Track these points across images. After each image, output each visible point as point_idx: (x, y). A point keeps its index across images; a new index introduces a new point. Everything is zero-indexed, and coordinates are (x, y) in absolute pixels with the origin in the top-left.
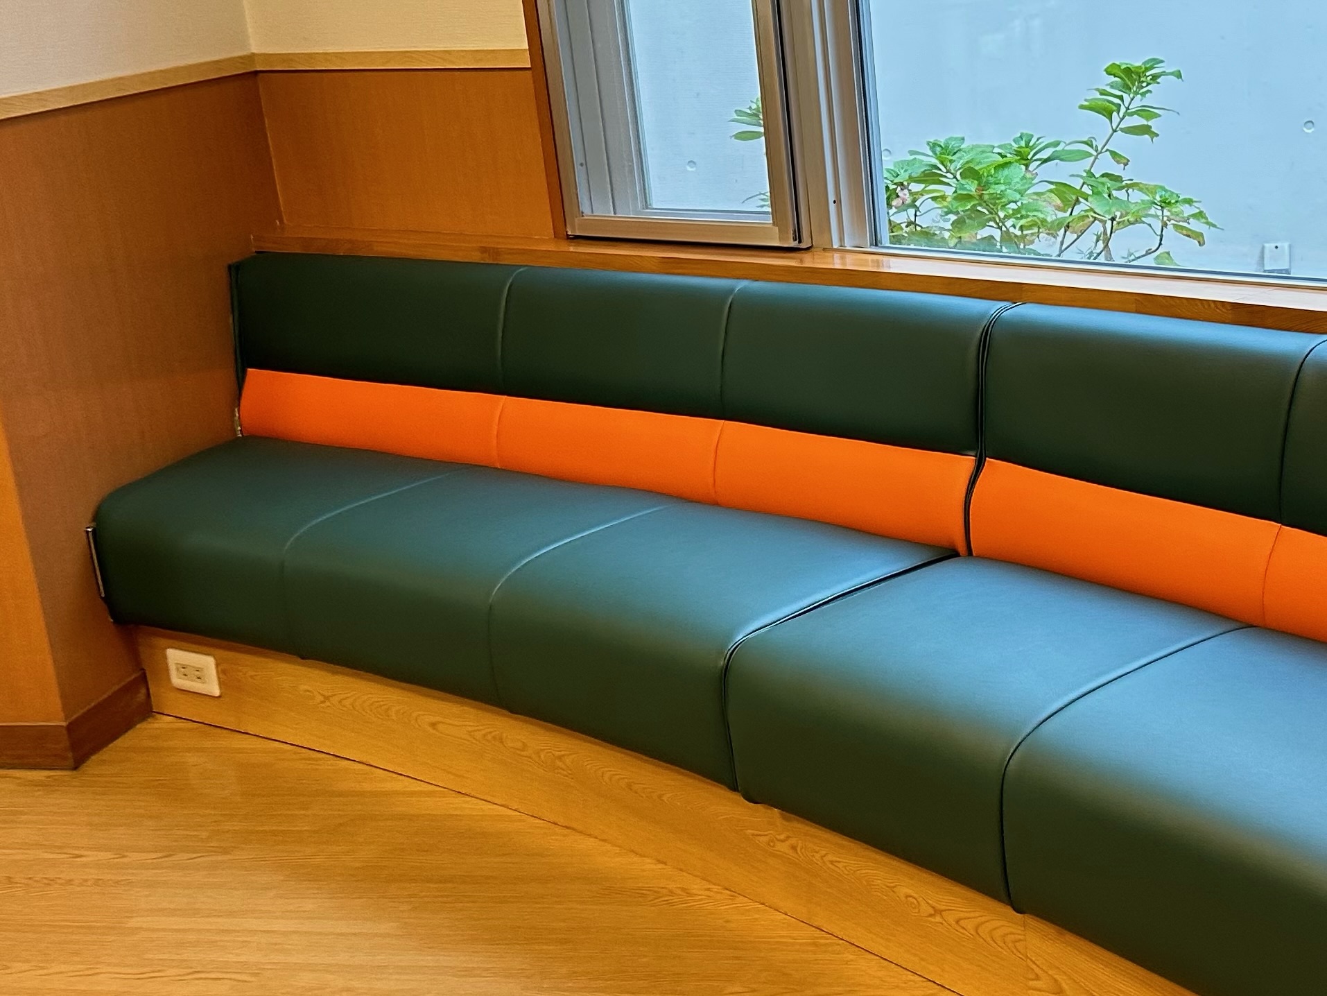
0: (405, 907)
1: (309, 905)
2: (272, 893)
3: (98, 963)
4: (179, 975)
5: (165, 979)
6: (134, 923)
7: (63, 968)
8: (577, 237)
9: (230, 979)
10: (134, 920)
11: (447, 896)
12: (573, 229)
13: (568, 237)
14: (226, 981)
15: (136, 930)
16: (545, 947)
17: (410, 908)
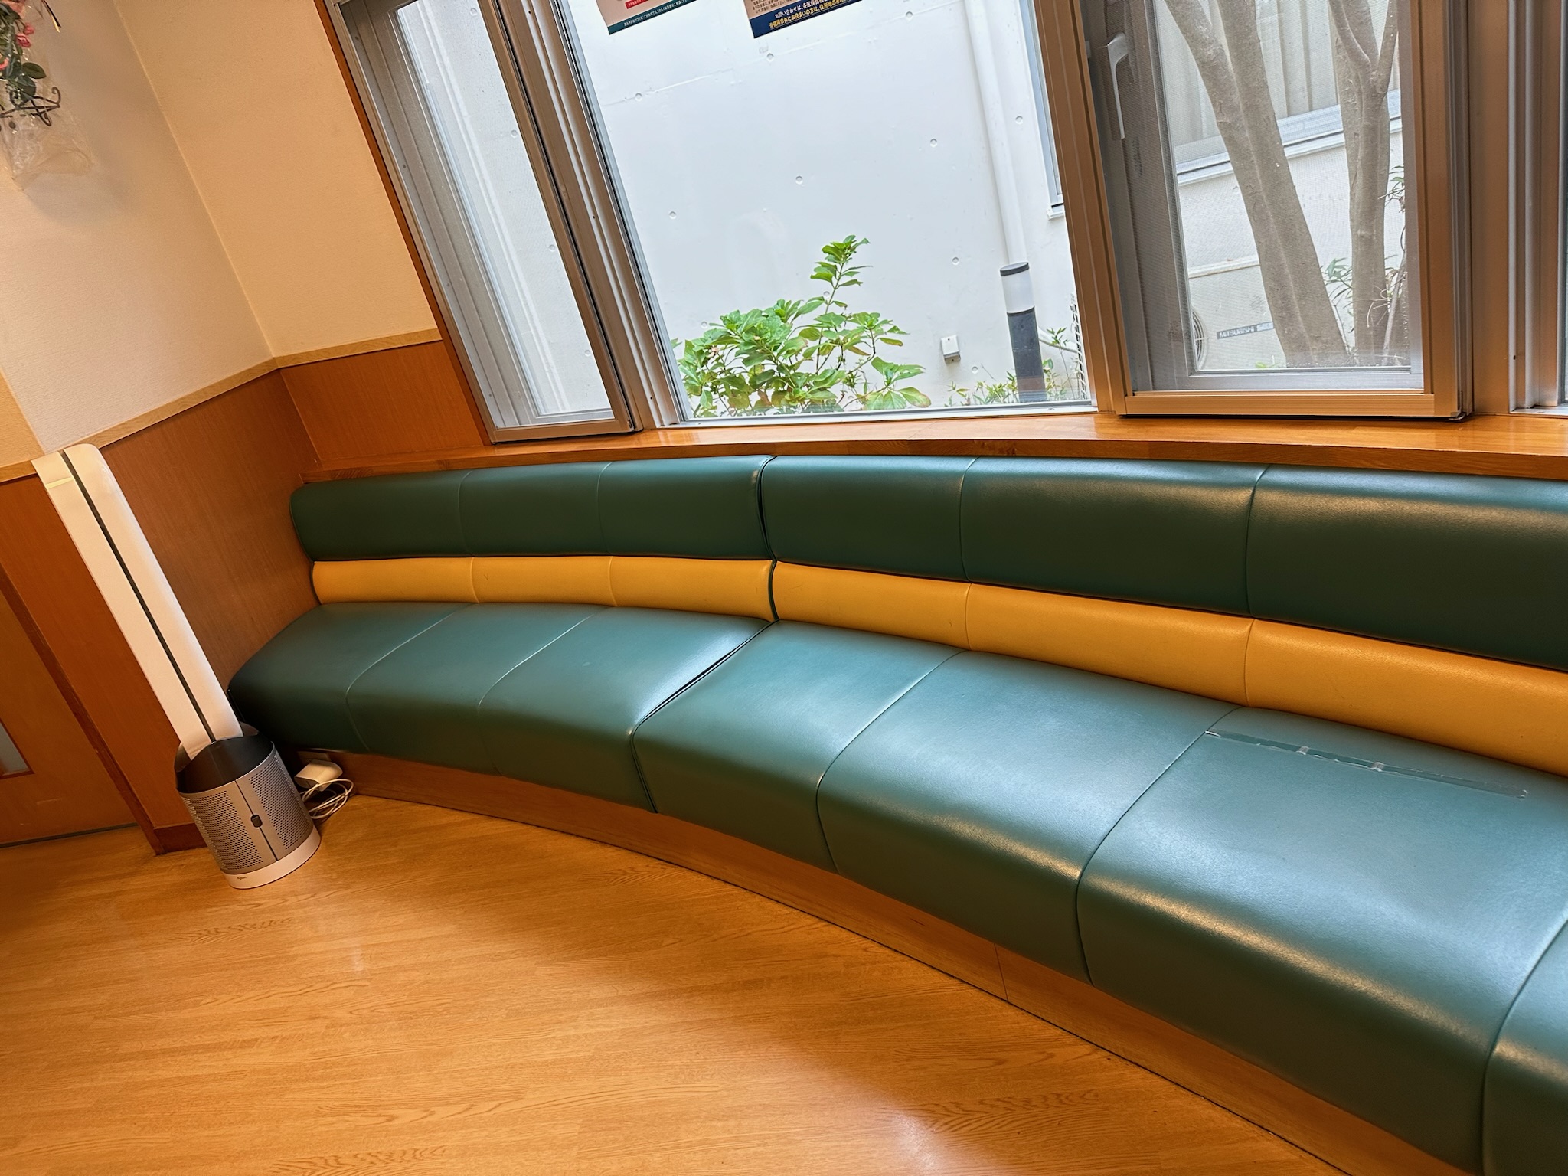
0: (458, 912)
1: (401, 919)
2: (377, 915)
3: (273, 987)
4: (322, 988)
5: (314, 992)
6: (295, 950)
7: (252, 994)
8: (496, 443)
9: (355, 986)
10: (294, 949)
11: (485, 899)
12: (494, 439)
13: (492, 444)
14: (352, 988)
15: (294, 957)
16: (548, 929)
17: (462, 912)
